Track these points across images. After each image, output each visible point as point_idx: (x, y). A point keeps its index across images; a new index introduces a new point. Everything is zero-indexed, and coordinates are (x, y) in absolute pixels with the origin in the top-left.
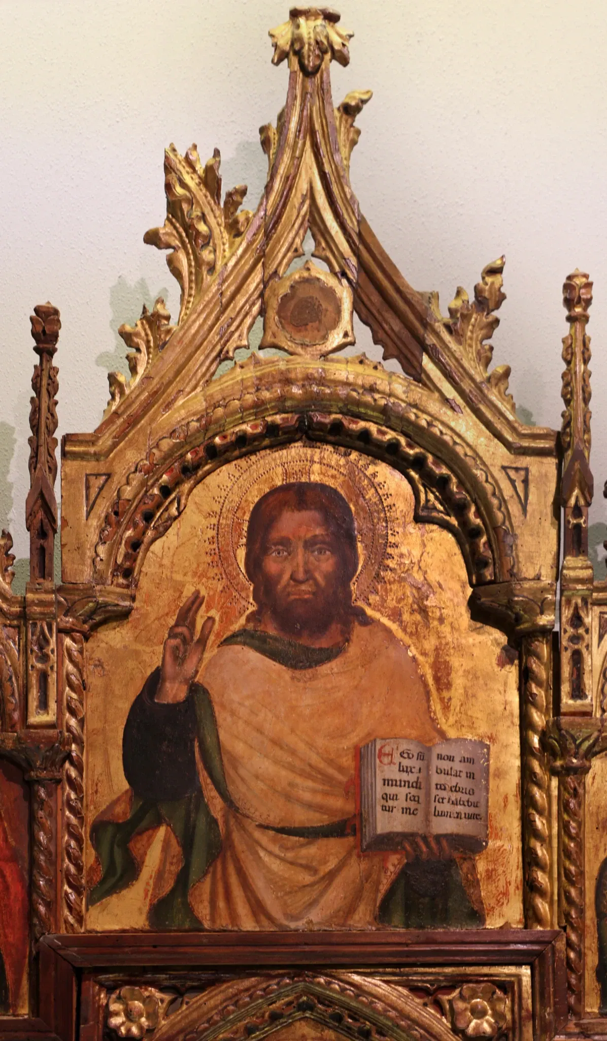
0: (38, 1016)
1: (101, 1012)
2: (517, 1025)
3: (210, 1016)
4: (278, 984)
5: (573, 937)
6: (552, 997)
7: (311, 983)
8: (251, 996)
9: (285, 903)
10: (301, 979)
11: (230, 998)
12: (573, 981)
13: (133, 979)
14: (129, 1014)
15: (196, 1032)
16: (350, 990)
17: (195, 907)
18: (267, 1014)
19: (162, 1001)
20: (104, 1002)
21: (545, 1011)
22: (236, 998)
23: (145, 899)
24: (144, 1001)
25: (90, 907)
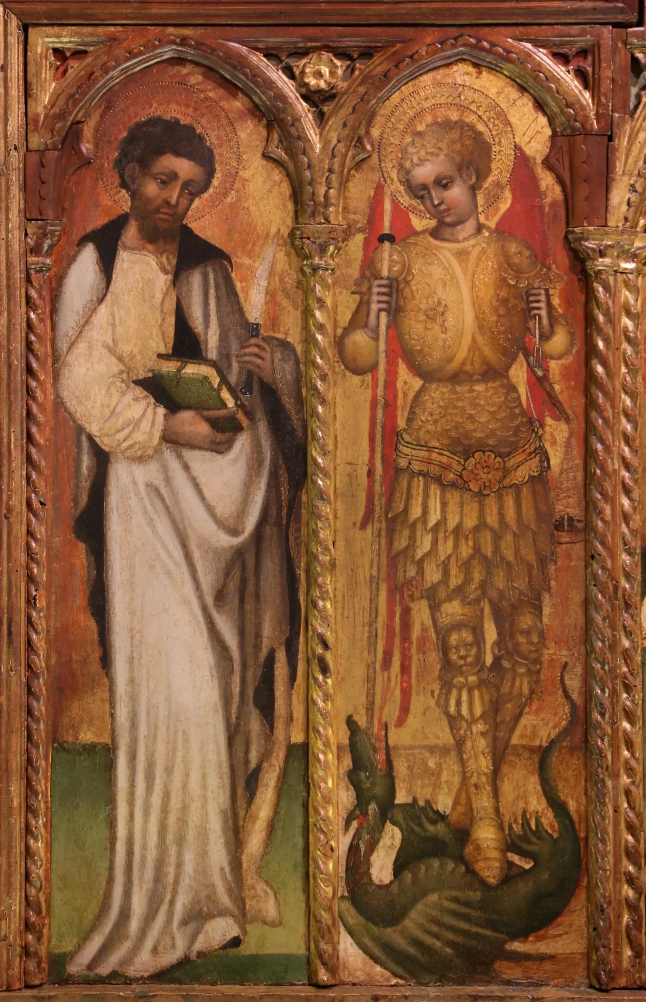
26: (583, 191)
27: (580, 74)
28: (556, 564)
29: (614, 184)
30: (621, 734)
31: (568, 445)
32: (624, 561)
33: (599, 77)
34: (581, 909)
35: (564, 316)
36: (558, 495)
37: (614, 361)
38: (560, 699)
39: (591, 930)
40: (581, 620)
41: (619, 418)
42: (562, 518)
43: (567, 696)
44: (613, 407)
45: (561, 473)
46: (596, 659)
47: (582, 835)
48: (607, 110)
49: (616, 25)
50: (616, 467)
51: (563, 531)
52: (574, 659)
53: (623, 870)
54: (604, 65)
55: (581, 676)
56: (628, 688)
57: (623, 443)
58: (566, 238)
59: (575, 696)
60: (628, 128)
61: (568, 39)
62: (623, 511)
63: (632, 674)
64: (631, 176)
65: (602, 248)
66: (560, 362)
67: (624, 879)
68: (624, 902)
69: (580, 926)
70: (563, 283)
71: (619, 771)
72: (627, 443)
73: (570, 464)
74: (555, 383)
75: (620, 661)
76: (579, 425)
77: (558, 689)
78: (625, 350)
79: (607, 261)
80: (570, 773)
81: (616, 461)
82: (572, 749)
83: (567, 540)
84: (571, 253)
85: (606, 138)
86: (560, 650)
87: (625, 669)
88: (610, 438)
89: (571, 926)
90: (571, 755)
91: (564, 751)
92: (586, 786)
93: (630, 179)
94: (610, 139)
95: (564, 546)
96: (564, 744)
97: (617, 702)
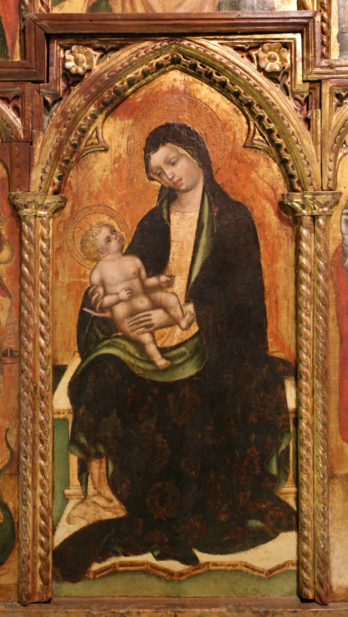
0: (25, 60)
1: (61, 61)
2: (293, 66)
3: (122, 63)
4: (161, 45)
5: (325, 15)
6: (313, 48)
7: (179, 45)
8: (145, 52)
9: (164, 5)
10: (173, 42)
11: (134, 53)
12: (325, 40)
13: (79, 42)
14: (77, 61)
15: (115, 71)
16: (201, 48)
17: (113, 7)
18: (154, 64)
19: (95, 56)
20: (62, 55)
21: (309, 55)
22: (137, 53)
23: (85, 3)
24: (86, 54)
25: (53, 7)
26: (17, 171)
27: (16, 109)
28: (3, 375)
29: (33, 168)
30: (38, 467)
31: (10, 310)
32: (41, 373)
33: (25, 110)
34: (15, 561)
35: (8, 241)
36: (4, 337)
37: (35, 265)
38: (5, 448)
39: (19, 572)
40: (17, 405)
41: (38, 296)
42: (7, 350)
43: (8, 446)
44: (34, 289)
45: (6, 325)
46: (23, 427)
47: (16, 521)
48: (29, 129)
49: (33, 82)
50: (36, 322)
51: (7, 357)
52: (12, 426)
53: (38, 539)
54: (26, 103)
55: (16, 435)
56: (42, 442)
57: (40, 310)
58: (9, 198)
59: (13, 446)
60: (41, 138)
61: (7, 89)
62: (40, 346)
63: (45, 434)
64: (42, 164)
65: (26, 203)
66: (6, 265)
67: (38, 544)
68: (38, 556)
69: (14, 569)
70: (7, 222)
71: (37, 486)
72: (42, 309)
73: (11, 320)
74: (3, 277)
75: (38, 427)
76: (16, 300)
77: (3, 443)
78: (41, 258)
79: (28, 210)
80: (10, 488)
81: (36, 319)
82: (11, 475)
83: (9, 362)
84: (12, 206)
85: (29, 143)
86: (5, 422)
87: (41, 431)
88: (32, 306)
89: (9, 569)
90: (11, 478)
91: (6, 476)
92: (18, 494)
93: (42, 166)
94: (31, 144)
95: (8, 365)
96: (7, 472)
97: (36, 449)
